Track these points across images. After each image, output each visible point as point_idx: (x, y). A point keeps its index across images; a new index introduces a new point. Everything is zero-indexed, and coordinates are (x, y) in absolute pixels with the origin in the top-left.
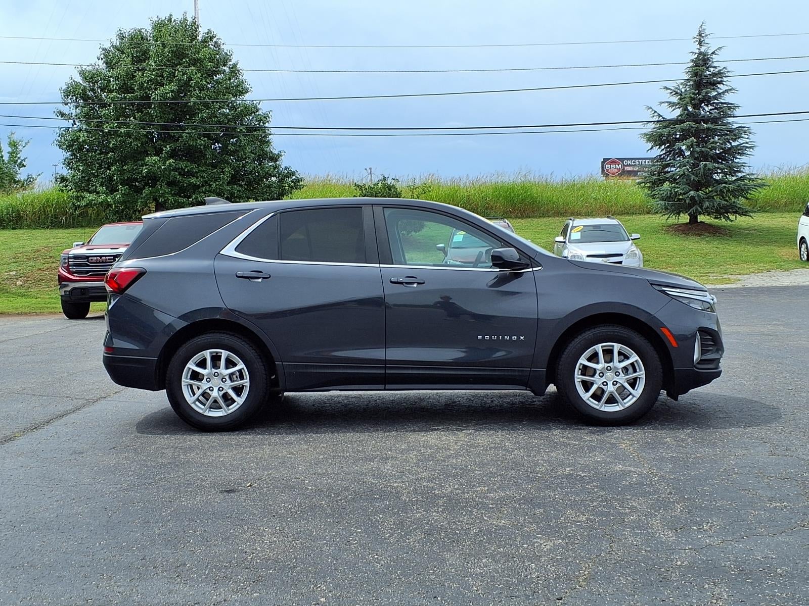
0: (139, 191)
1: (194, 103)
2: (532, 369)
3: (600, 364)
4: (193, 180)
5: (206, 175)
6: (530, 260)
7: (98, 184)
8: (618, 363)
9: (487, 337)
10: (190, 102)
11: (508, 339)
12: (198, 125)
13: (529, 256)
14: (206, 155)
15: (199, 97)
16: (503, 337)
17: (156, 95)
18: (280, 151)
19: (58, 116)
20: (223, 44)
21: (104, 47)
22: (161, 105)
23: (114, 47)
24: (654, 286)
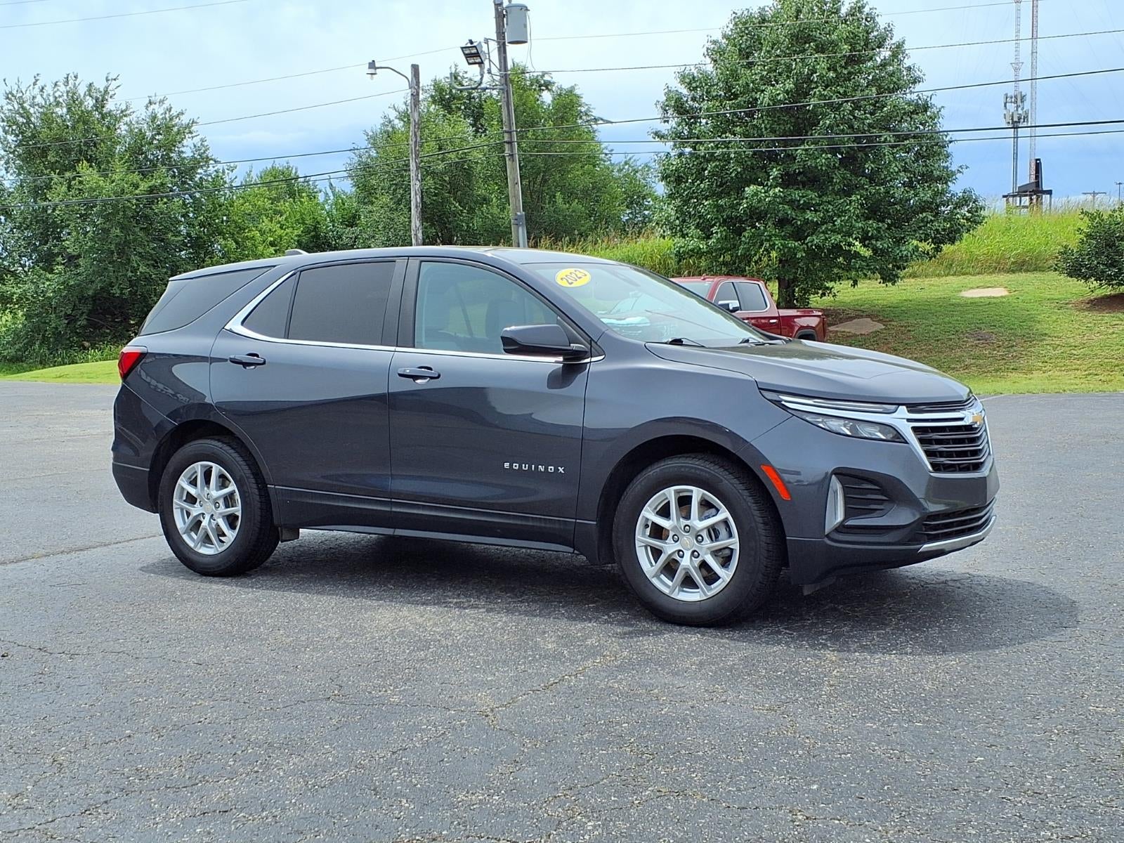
0: (739, 232)
1: (815, 106)
2: (578, 521)
3: (671, 521)
4: (809, 215)
5: (832, 207)
6: (591, 344)
7: (693, 225)
8: (698, 521)
9: (516, 466)
10: (810, 105)
11: (543, 470)
12: (819, 136)
13: (590, 337)
14: (833, 178)
15: (822, 97)
16: (536, 468)
17: (764, 99)
18: (960, 167)
19: (654, 138)
20: (878, 15)
21: (712, 39)
22: (771, 113)
23: (725, 36)
24: (765, 393)
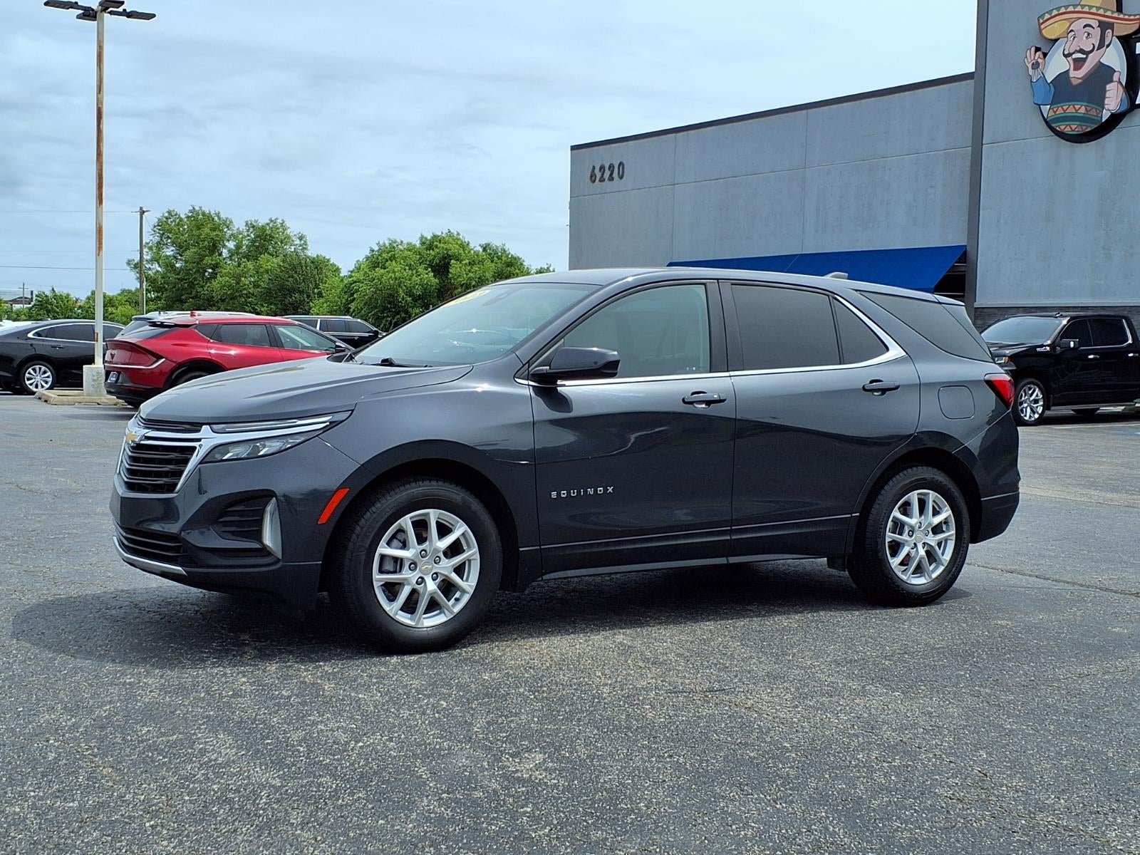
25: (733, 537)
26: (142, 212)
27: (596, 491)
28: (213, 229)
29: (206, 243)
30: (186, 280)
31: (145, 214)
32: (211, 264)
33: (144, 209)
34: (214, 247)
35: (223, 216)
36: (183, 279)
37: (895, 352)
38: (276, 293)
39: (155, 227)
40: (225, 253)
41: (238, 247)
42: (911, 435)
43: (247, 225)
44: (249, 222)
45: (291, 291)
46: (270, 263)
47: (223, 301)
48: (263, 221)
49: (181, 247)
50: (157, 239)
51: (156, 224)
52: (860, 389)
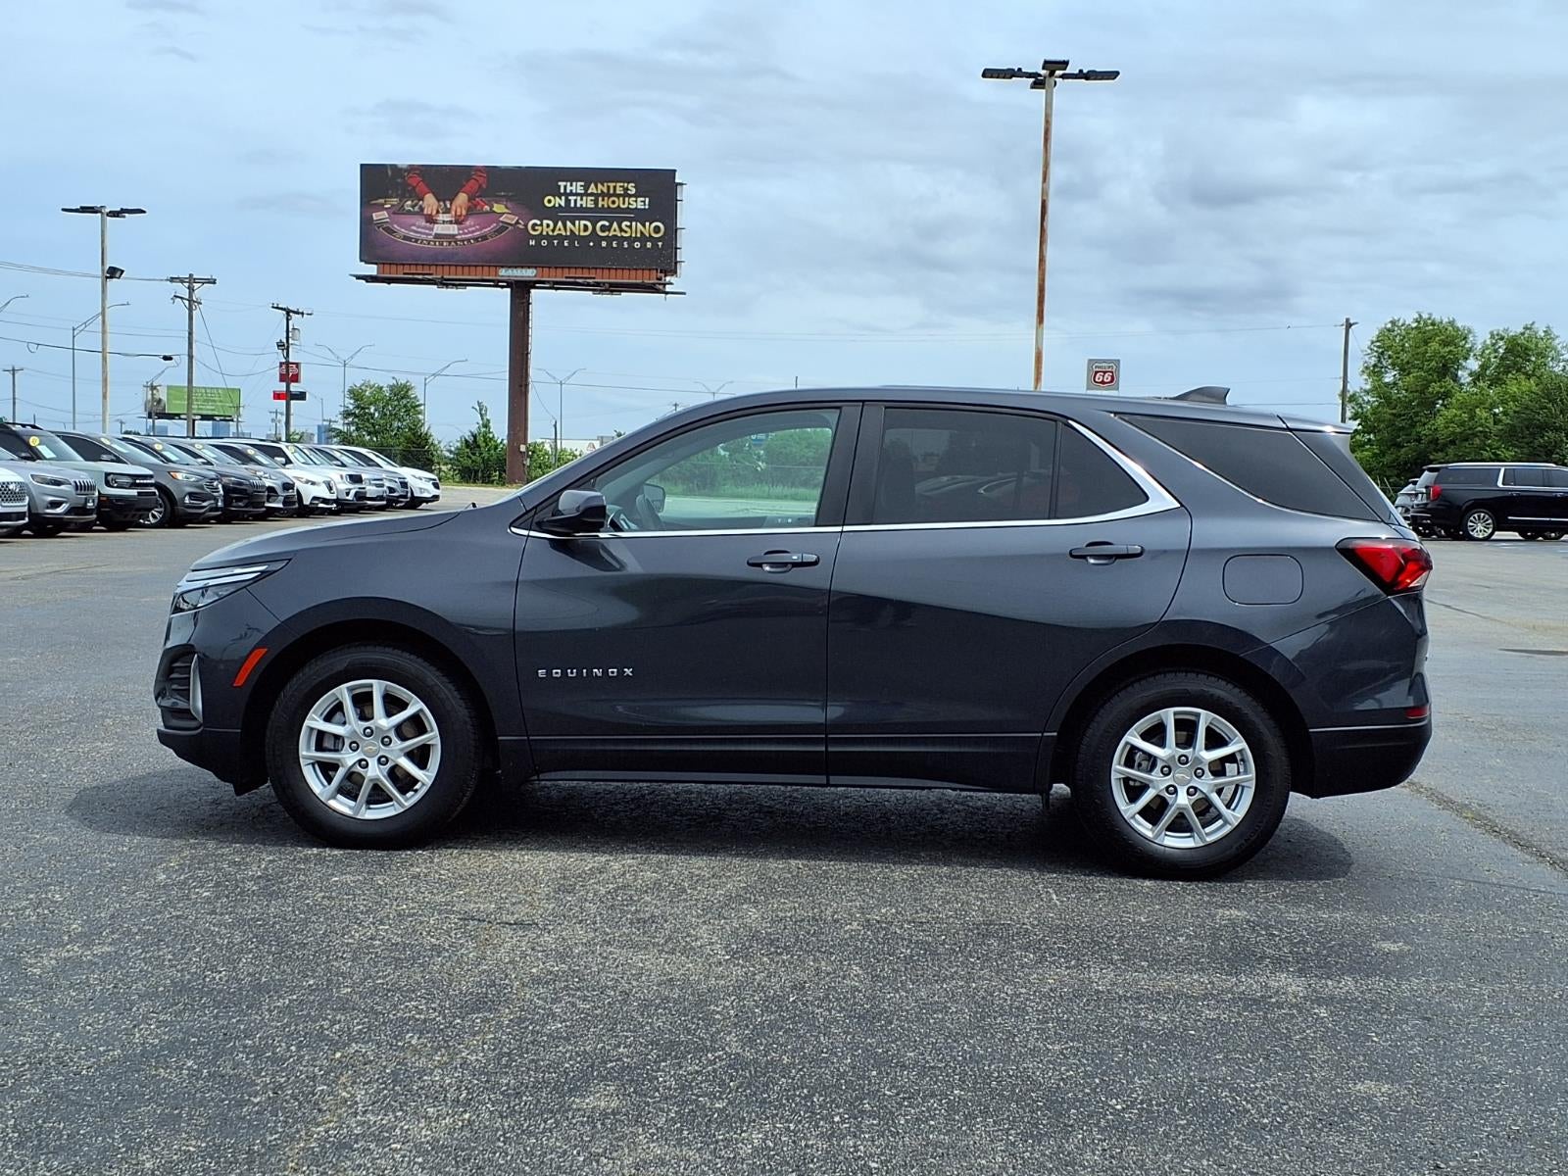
25: (830, 749)
26: (1349, 325)
27: (605, 673)
28: (1445, 343)
29: (1434, 363)
30: (1404, 415)
31: (1353, 327)
32: (1438, 392)
33: (1352, 322)
34: (1446, 369)
35: (1459, 324)
36: (1400, 415)
37: (1160, 500)
38: (1522, 432)
39: (1373, 342)
40: (1464, 376)
41: (1484, 367)
42: (1156, 623)
43: (1492, 336)
44: (1495, 333)
45: (1543, 427)
46: (1518, 386)
47: (1453, 442)
48: (1516, 329)
49: (1402, 370)
50: (1373, 361)
51: (1375, 339)
52: (1064, 555)
